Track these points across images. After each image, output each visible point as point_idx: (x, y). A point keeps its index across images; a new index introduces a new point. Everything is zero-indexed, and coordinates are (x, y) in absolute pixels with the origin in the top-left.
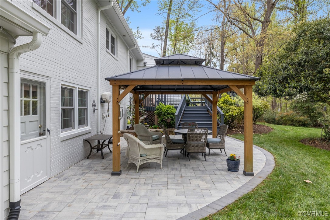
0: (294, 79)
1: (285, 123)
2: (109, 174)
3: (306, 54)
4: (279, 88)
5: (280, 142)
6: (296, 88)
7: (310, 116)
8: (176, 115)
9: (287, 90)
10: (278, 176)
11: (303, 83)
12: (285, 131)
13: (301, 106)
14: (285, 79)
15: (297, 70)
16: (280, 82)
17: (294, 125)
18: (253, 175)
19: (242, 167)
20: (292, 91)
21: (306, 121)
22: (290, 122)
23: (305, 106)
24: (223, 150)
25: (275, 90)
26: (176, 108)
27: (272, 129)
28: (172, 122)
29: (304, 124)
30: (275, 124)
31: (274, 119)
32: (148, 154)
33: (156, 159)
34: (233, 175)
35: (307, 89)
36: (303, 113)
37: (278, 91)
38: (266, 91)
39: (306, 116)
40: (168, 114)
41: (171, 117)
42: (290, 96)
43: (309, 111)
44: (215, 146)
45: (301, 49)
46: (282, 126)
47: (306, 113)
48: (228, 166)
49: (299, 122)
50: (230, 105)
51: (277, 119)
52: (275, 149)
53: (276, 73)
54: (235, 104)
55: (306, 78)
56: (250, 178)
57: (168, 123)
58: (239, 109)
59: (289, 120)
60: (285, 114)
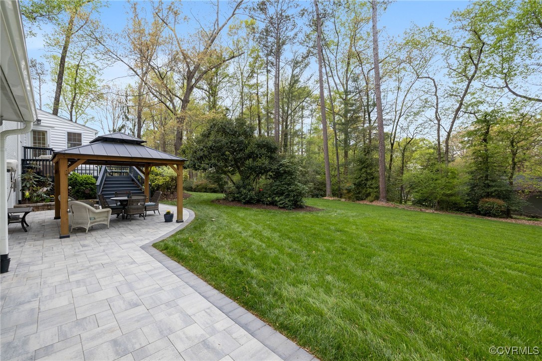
0: (207, 158)
1: (200, 191)
2: (58, 238)
3: (215, 142)
4: (198, 164)
5: (198, 203)
6: (208, 164)
7: (219, 184)
8: (98, 185)
9: (202, 165)
10: (198, 220)
11: (213, 161)
12: (201, 196)
13: (213, 176)
14: (201, 157)
15: (209, 152)
16: (198, 159)
17: (207, 192)
18: (183, 222)
19: (175, 218)
20: (207, 166)
21: (216, 188)
22: (204, 190)
23: (215, 176)
24: (156, 212)
25: (195, 165)
26: (96, 178)
27: (191, 195)
28: (91, 192)
29: (214, 191)
30: (192, 191)
31: (191, 188)
32: (96, 217)
33: (104, 221)
34: (169, 224)
35: (215, 165)
36: (214, 182)
37: (196, 166)
38: (188, 165)
39: (216, 184)
40: (87, 184)
41: (91, 188)
42: (205, 169)
43: (218, 180)
44: (151, 208)
45: (212, 138)
46: (199, 193)
47: (216, 181)
48: (165, 219)
49: (211, 189)
50: (156, 175)
51: (194, 187)
52: (195, 208)
53: (195, 152)
54: (160, 175)
55: (214, 158)
56: (181, 223)
57: (86, 194)
58: (164, 179)
59: (203, 188)
60: (200, 183)
